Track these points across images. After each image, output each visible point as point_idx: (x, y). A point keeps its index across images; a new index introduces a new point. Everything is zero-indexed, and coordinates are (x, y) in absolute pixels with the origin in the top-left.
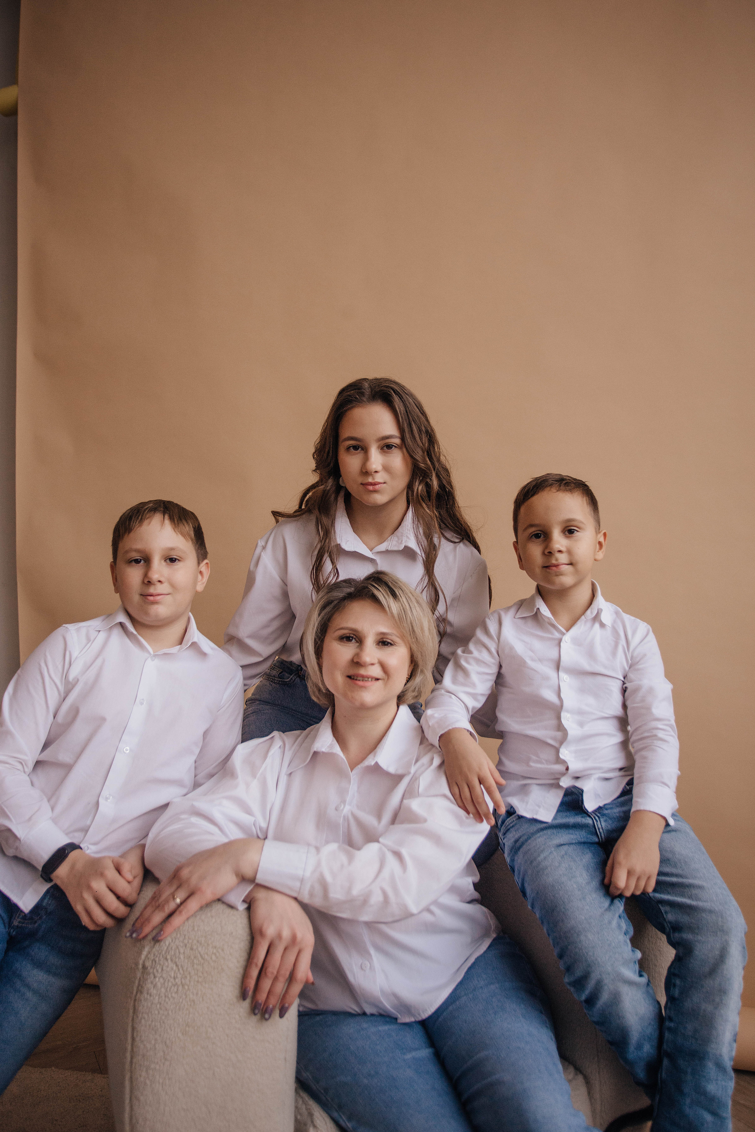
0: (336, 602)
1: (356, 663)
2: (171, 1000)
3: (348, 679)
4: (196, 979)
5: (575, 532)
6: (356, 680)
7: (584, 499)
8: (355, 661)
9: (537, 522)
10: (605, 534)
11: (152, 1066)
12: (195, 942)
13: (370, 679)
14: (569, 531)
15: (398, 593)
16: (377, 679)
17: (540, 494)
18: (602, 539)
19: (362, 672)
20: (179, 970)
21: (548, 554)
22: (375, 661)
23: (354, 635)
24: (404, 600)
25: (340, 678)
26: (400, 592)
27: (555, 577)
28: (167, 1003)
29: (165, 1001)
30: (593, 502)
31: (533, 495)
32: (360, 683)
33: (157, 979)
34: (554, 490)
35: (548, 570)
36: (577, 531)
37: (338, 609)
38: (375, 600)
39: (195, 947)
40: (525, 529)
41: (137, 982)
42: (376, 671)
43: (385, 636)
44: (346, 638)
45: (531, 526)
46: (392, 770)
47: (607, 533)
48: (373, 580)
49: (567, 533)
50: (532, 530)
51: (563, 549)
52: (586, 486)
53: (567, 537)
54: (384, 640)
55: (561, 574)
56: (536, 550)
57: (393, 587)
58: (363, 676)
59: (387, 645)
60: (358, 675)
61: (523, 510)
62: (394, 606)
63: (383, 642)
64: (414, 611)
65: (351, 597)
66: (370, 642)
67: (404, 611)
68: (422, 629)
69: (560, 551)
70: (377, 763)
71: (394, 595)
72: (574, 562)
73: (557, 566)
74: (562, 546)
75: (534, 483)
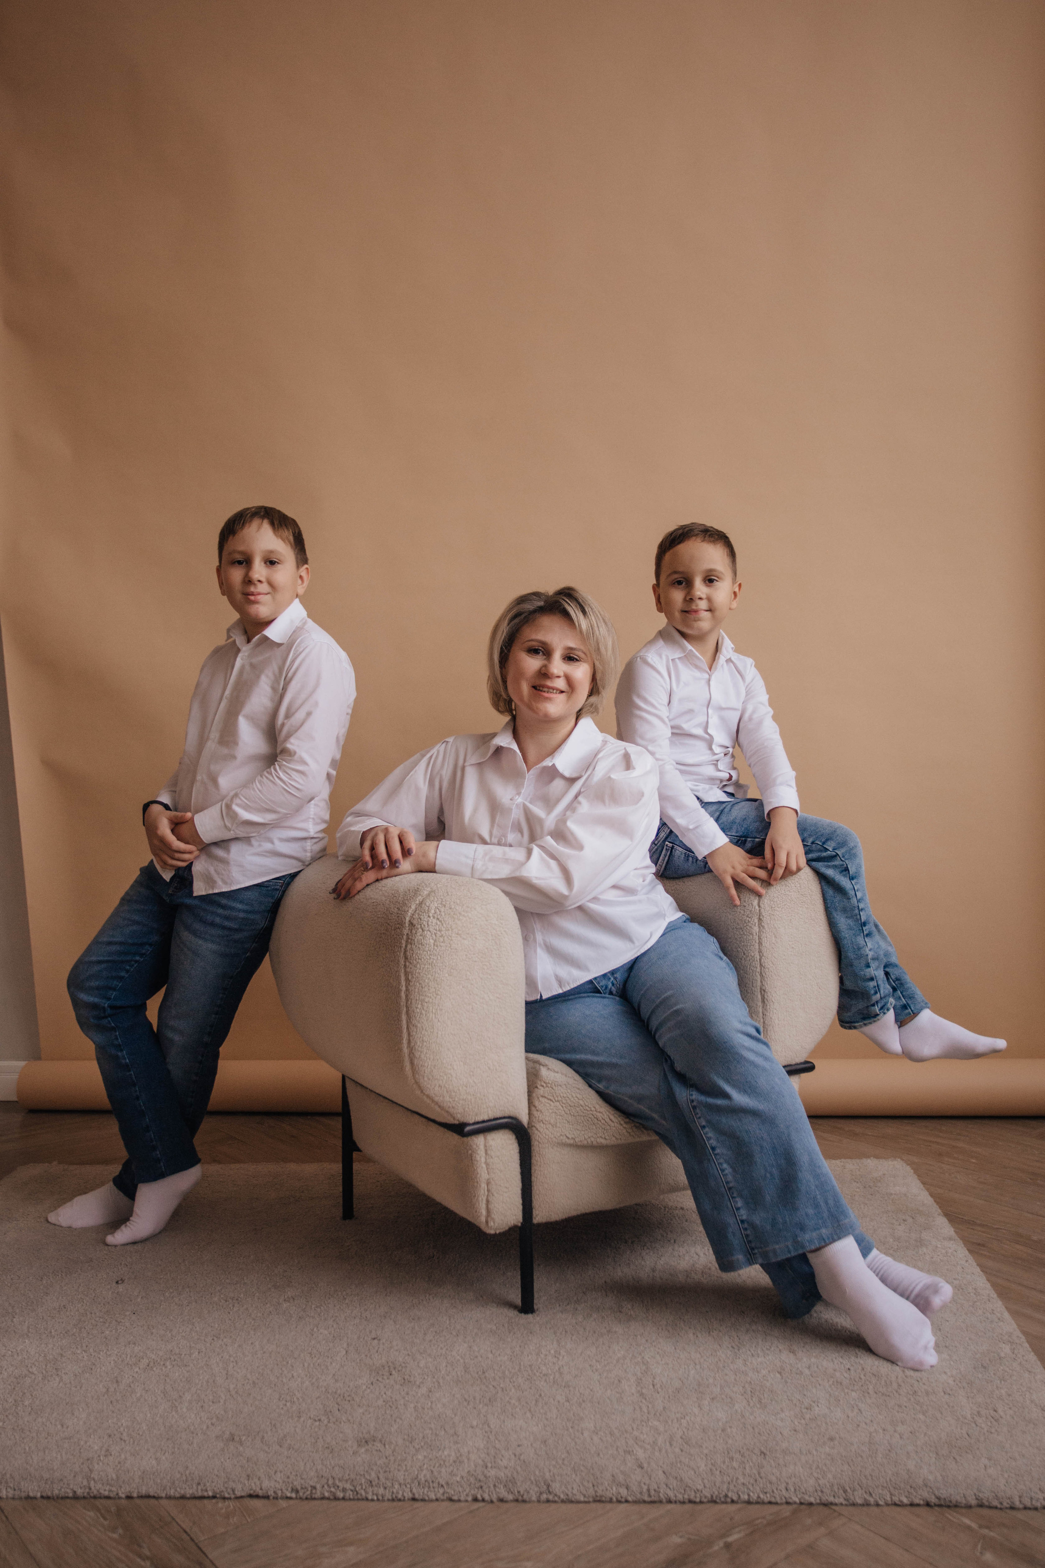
0: (526, 614)
1: (544, 674)
2: (439, 947)
3: (533, 689)
4: (457, 932)
5: (715, 581)
6: (541, 691)
7: (726, 550)
8: (542, 672)
9: (681, 569)
10: (740, 585)
11: (427, 1000)
12: (452, 903)
13: (555, 691)
14: (709, 580)
15: (587, 610)
16: (562, 692)
17: (686, 542)
18: (737, 590)
19: (549, 683)
20: (442, 925)
21: (689, 600)
22: (562, 674)
23: (543, 648)
24: (593, 618)
25: (525, 688)
26: (590, 609)
27: (694, 622)
28: (436, 951)
29: (434, 949)
30: (732, 554)
31: (679, 543)
32: (546, 695)
33: (426, 932)
34: (699, 540)
35: (688, 615)
36: (717, 581)
37: (528, 621)
38: (566, 615)
39: (453, 907)
40: (670, 575)
41: (405, 937)
42: (560, 684)
43: (574, 652)
44: (533, 651)
45: (675, 572)
46: (567, 774)
47: (742, 584)
48: (565, 596)
49: (707, 582)
50: (676, 576)
51: (704, 596)
52: (727, 537)
53: (707, 586)
54: (571, 655)
55: (699, 620)
56: (678, 596)
57: (582, 604)
58: (549, 688)
59: (573, 660)
60: (544, 686)
61: (668, 556)
62: (583, 622)
63: (569, 658)
64: (601, 629)
65: (542, 610)
66: (557, 656)
67: (592, 629)
68: (606, 648)
69: (700, 599)
70: (554, 765)
71: (584, 612)
72: (713, 609)
73: (696, 611)
74: (702, 593)
75: (681, 531)
